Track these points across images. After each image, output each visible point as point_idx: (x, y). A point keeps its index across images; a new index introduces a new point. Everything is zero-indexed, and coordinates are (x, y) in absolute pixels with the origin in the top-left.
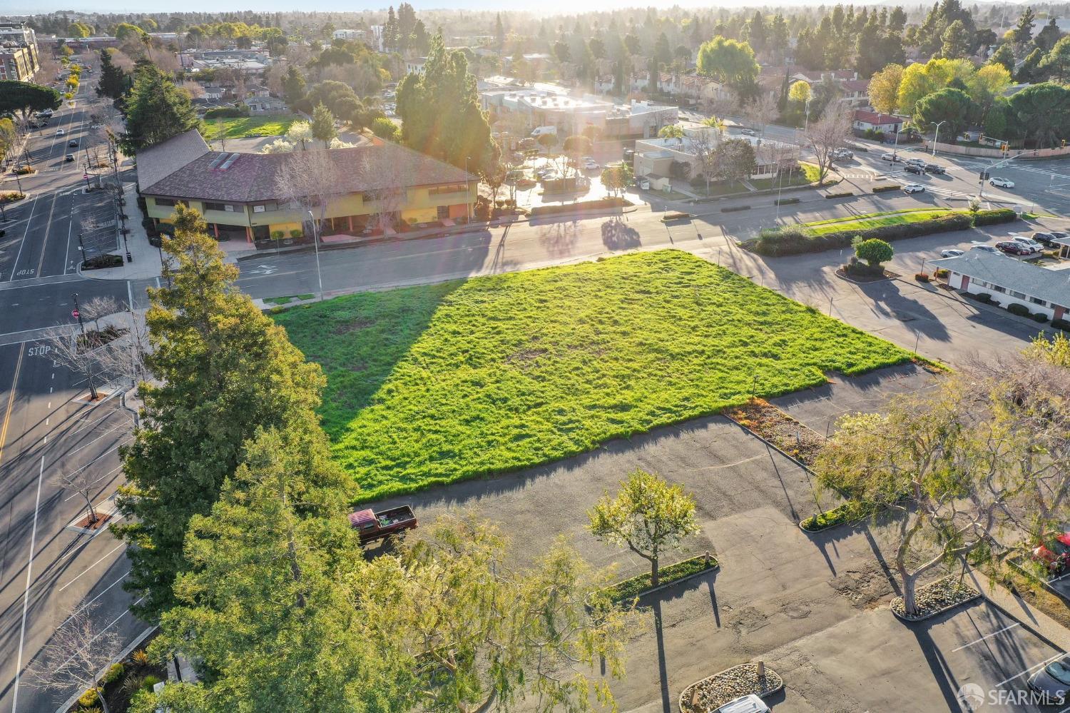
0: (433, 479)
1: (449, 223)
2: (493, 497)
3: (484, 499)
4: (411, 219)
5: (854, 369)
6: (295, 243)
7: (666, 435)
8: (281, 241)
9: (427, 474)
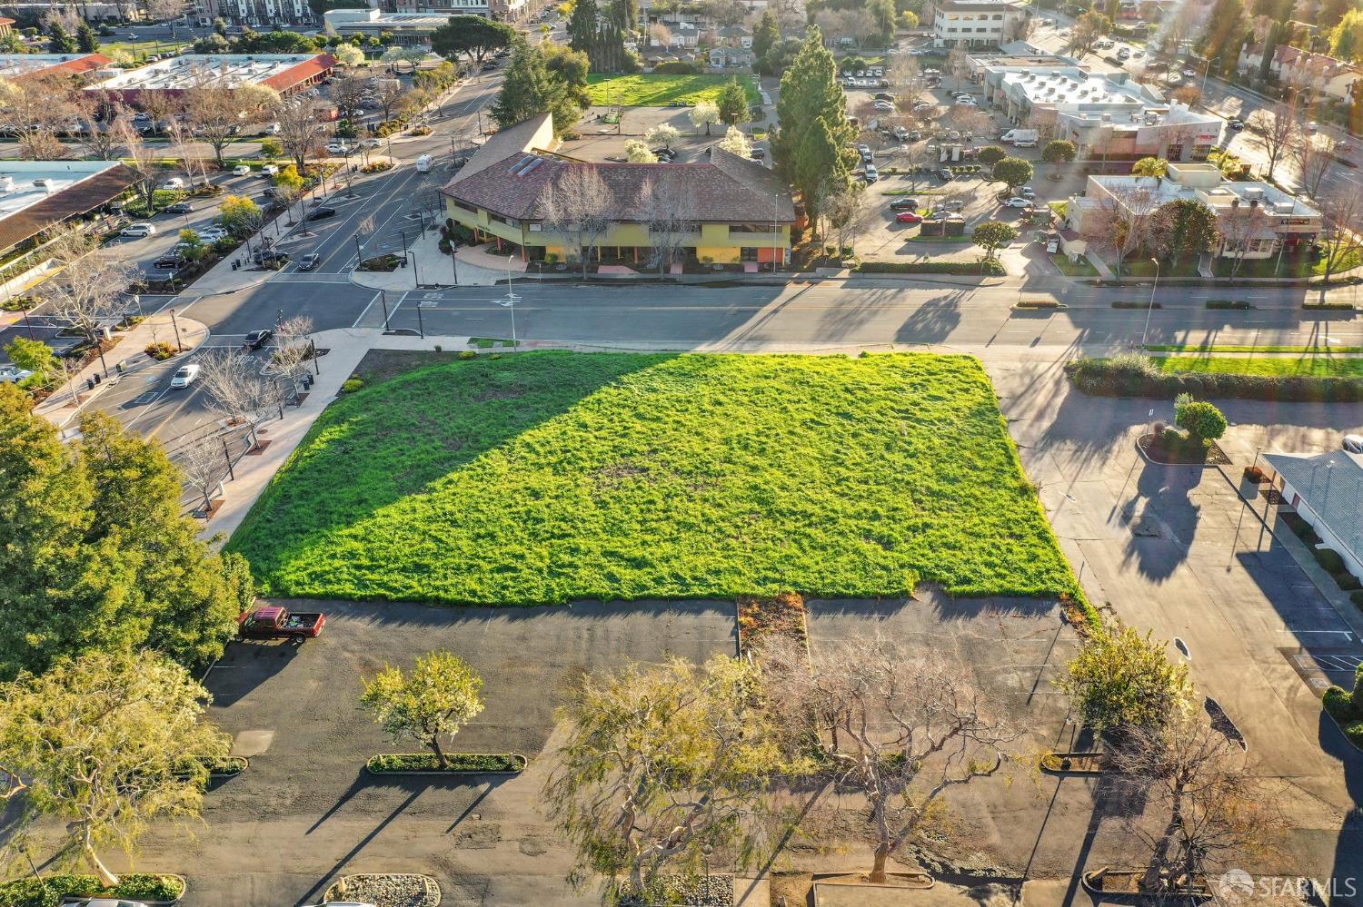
0: (382, 591)
1: (751, 268)
2: (415, 628)
3: (406, 627)
4: (705, 258)
5: (967, 588)
6: (569, 270)
7: (646, 611)
8: (553, 266)
9: (381, 585)
